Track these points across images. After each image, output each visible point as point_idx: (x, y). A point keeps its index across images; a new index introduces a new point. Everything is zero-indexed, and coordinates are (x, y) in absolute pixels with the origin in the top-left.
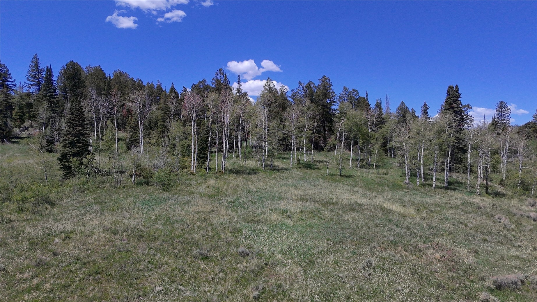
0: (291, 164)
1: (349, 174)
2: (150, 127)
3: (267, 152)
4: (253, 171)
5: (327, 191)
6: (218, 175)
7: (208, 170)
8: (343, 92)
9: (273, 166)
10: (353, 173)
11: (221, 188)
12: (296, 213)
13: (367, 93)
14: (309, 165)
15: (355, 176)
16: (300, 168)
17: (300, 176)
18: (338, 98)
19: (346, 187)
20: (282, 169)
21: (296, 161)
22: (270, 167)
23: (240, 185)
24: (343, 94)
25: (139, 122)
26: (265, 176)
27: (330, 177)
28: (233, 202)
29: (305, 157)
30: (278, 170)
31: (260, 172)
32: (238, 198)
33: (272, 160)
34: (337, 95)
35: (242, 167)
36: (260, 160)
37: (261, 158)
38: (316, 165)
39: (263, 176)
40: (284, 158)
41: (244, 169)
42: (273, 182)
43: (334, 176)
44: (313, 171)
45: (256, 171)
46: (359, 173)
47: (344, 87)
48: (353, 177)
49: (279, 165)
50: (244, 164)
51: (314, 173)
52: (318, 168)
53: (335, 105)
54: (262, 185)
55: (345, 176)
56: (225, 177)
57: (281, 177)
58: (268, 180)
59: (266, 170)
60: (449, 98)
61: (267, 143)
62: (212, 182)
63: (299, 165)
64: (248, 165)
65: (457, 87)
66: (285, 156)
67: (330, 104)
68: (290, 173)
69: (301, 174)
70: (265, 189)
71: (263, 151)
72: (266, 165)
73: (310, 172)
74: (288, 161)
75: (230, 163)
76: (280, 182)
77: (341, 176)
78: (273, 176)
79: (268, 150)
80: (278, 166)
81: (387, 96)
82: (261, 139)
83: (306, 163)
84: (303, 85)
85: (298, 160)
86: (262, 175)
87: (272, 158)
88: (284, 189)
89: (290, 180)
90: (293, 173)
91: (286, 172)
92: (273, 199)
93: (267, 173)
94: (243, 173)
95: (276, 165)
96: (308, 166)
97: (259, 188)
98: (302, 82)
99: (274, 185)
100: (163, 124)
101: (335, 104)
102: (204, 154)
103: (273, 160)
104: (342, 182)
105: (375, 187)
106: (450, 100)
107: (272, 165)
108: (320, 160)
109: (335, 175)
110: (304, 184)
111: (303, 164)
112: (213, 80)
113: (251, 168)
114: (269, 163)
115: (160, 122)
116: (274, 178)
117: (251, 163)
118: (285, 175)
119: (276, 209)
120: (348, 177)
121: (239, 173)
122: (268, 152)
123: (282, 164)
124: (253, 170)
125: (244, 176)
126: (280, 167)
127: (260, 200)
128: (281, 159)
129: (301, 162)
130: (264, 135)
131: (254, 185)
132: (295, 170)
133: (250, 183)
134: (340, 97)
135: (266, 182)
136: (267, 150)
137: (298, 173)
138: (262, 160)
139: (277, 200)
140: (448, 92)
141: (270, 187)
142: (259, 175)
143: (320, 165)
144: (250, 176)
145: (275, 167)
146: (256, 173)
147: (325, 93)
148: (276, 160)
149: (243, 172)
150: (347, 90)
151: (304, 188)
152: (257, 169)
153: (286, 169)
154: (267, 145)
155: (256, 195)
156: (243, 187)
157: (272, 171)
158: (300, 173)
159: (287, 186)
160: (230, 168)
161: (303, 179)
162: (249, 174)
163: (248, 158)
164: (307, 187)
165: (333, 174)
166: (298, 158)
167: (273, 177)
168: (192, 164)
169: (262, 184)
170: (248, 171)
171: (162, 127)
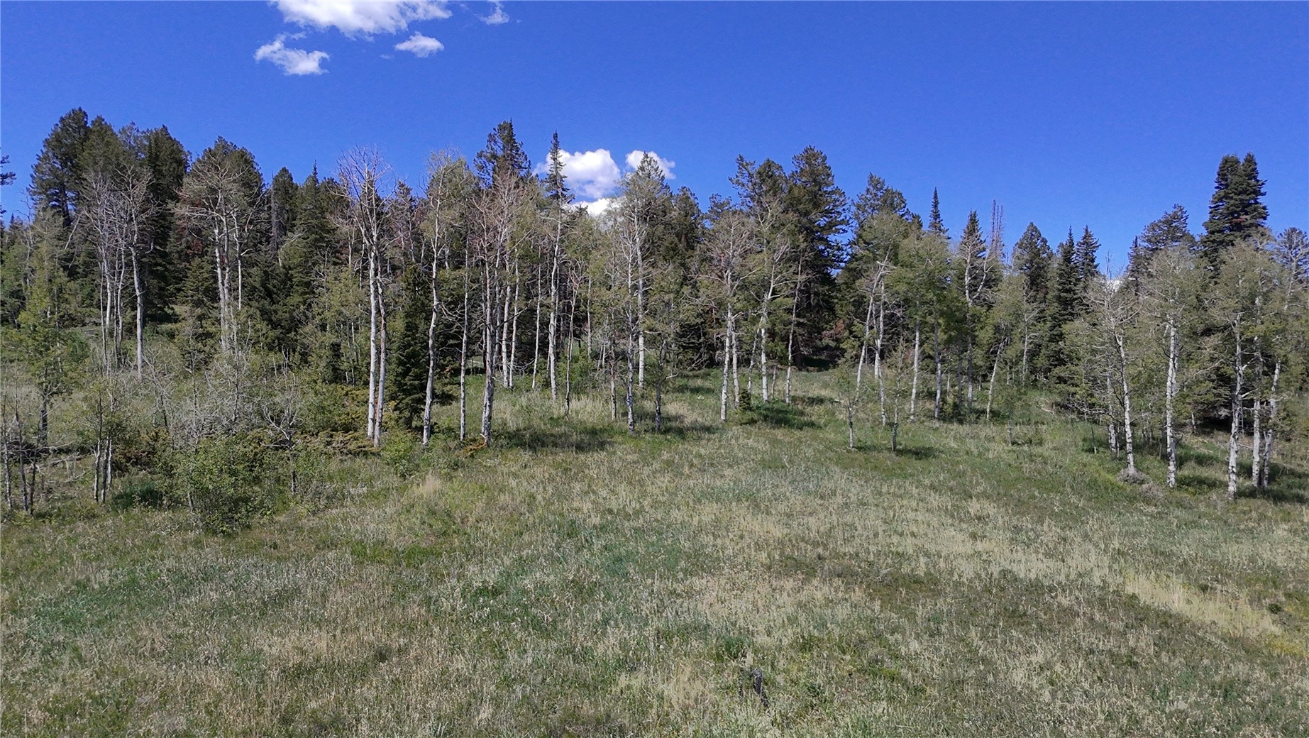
0: (723, 411)
1: (919, 445)
2: (266, 289)
3: (641, 371)
4: (595, 439)
5: (873, 518)
6: (461, 455)
7: (428, 437)
8: (868, 190)
9: (661, 418)
10: (932, 440)
11: (458, 515)
12: (780, 649)
13: (936, 197)
14: (778, 411)
15: (942, 452)
16: (752, 422)
17: (759, 457)
18: (853, 209)
19: (935, 500)
20: (693, 428)
21: (737, 400)
22: (654, 420)
23: (539, 498)
24: (869, 196)
25: (219, 271)
26: (635, 457)
27: (860, 456)
28: (495, 593)
29: (764, 386)
30: (681, 432)
31: (620, 439)
32: (523, 565)
33: (659, 399)
34: (849, 202)
35: (554, 421)
36: (619, 398)
37: (623, 390)
38: (802, 414)
39: (630, 458)
40: (697, 390)
41: (563, 429)
42: (664, 481)
43: (875, 453)
44: (798, 433)
45: (605, 437)
46: (949, 437)
47: (871, 177)
48: (937, 454)
49: (681, 412)
50: (562, 411)
51: (808, 445)
52: (812, 425)
53: (845, 231)
54: (624, 497)
55: (910, 451)
56: (489, 463)
57: (695, 461)
58: (647, 471)
59: (639, 432)
60: (1226, 196)
61: (641, 340)
62: (429, 486)
63: (749, 413)
64: (577, 413)
65: (1250, 160)
66: (699, 382)
67: (830, 227)
68: (724, 442)
69: (760, 446)
70: (638, 513)
71: (630, 365)
72: (640, 416)
73: (787, 439)
74: (711, 400)
75: (518, 407)
76: (691, 483)
77: (900, 452)
78: (665, 456)
79: (645, 365)
80: (677, 418)
81: (995, 204)
82: (622, 327)
83: (768, 406)
84: (749, 168)
85: (746, 396)
86: (624, 452)
87: (659, 391)
88: (708, 512)
89: (728, 472)
90: (733, 441)
91: (709, 440)
92: (671, 569)
93: (642, 443)
94: (555, 445)
95: (674, 414)
96: (778, 417)
97: (610, 511)
98: (747, 160)
99: (671, 494)
100: (307, 279)
101: (843, 227)
102: (417, 377)
103: (662, 396)
104: (912, 475)
105: (1035, 497)
106: (1232, 202)
107: (659, 414)
108: (810, 395)
109: (874, 448)
110: (783, 490)
111: (758, 408)
112: (480, 156)
113: (589, 426)
114: (649, 406)
115: (297, 276)
116: (669, 463)
117: (588, 409)
118: (705, 448)
119: (685, 632)
120: (921, 454)
121: (543, 445)
122: (645, 369)
123: (693, 410)
124: (593, 432)
125: (561, 456)
126: (688, 421)
127: (615, 573)
128: (688, 393)
129: (754, 402)
130: (633, 312)
131: (593, 497)
132: (737, 430)
133: (577, 487)
134: (858, 207)
135: (641, 483)
136: (641, 364)
137: (750, 442)
138: (625, 399)
139: (685, 571)
140: (1222, 175)
141: (656, 504)
142: (614, 453)
143: (815, 413)
144: (582, 457)
145: (669, 419)
146: (602, 445)
147: (815, 195)
148: (670, 396)
149: (559, 441)
150: (879, 186)
151: (782, 507)
152: (608, 430)
153: (708, 429)
154: (642, 347)
155: (598, 545)
156: (549, 503)
157: (661, 437)
158: (757, 441)
159: (718, 500)
160: (512, 427)
161: (772, 464)
162: (580, 448)
163: (578, 390)
164: (796, 500)
165: (869, 443)
166: (745, 391)
167: (663, 461)
168: (371, 416)
169: (622, 489)
170: (575, 438)
171: (301, 289)
